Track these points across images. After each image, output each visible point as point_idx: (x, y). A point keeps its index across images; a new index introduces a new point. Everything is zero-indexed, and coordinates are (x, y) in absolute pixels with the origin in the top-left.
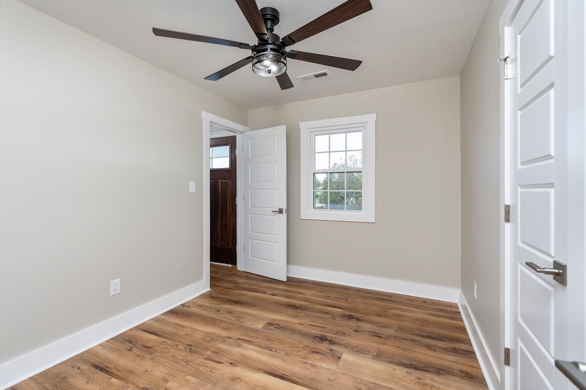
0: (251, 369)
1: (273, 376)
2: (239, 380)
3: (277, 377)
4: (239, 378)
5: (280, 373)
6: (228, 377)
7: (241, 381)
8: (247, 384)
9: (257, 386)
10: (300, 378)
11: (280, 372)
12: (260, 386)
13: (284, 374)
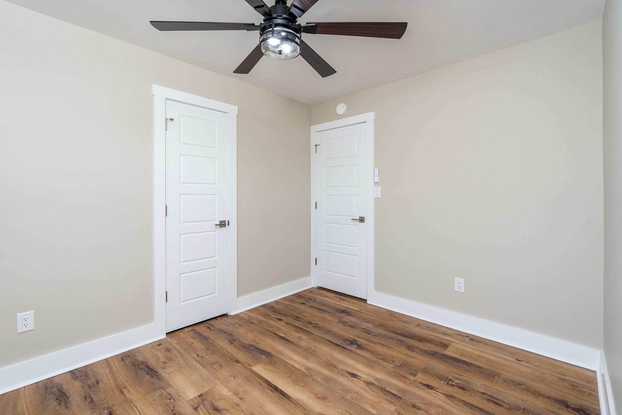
0: (304, 406)
1: (283, 392)
2: (319, 396)
3: (280, 390)
4: (318, 398)
5: (275, 393)
6: (329, 402)
7: (317, 395)
8: (311, 391)
9: (302, 387)
10: (260, 384)
11: (274, 395)
12: (300, 386)
13: (272, 391)
